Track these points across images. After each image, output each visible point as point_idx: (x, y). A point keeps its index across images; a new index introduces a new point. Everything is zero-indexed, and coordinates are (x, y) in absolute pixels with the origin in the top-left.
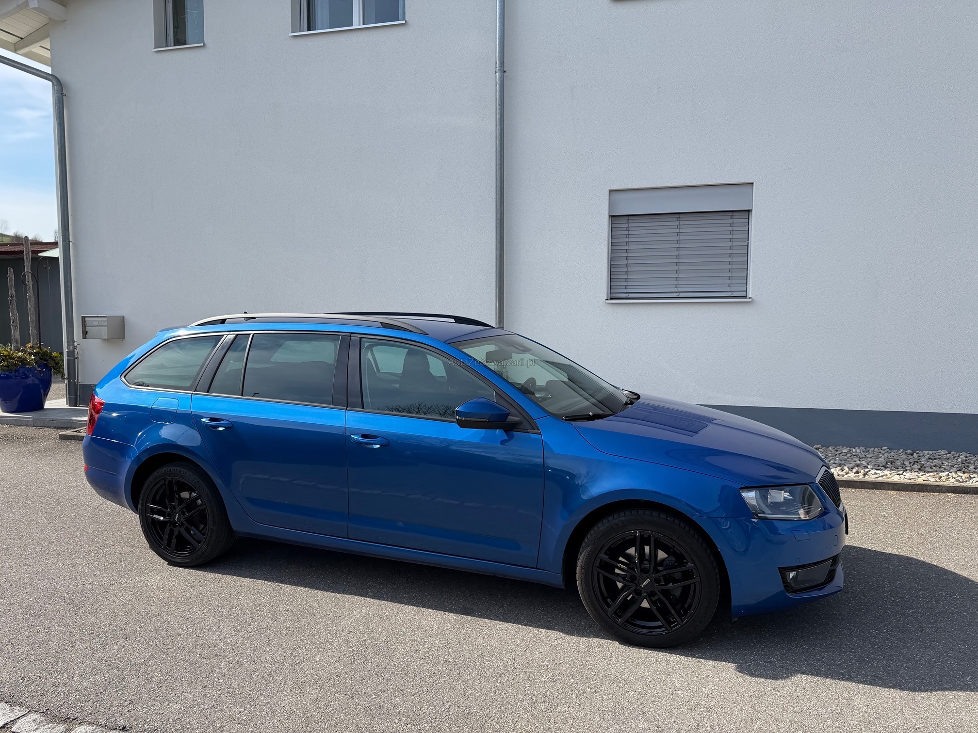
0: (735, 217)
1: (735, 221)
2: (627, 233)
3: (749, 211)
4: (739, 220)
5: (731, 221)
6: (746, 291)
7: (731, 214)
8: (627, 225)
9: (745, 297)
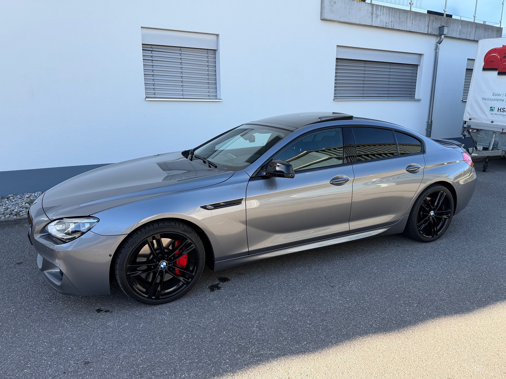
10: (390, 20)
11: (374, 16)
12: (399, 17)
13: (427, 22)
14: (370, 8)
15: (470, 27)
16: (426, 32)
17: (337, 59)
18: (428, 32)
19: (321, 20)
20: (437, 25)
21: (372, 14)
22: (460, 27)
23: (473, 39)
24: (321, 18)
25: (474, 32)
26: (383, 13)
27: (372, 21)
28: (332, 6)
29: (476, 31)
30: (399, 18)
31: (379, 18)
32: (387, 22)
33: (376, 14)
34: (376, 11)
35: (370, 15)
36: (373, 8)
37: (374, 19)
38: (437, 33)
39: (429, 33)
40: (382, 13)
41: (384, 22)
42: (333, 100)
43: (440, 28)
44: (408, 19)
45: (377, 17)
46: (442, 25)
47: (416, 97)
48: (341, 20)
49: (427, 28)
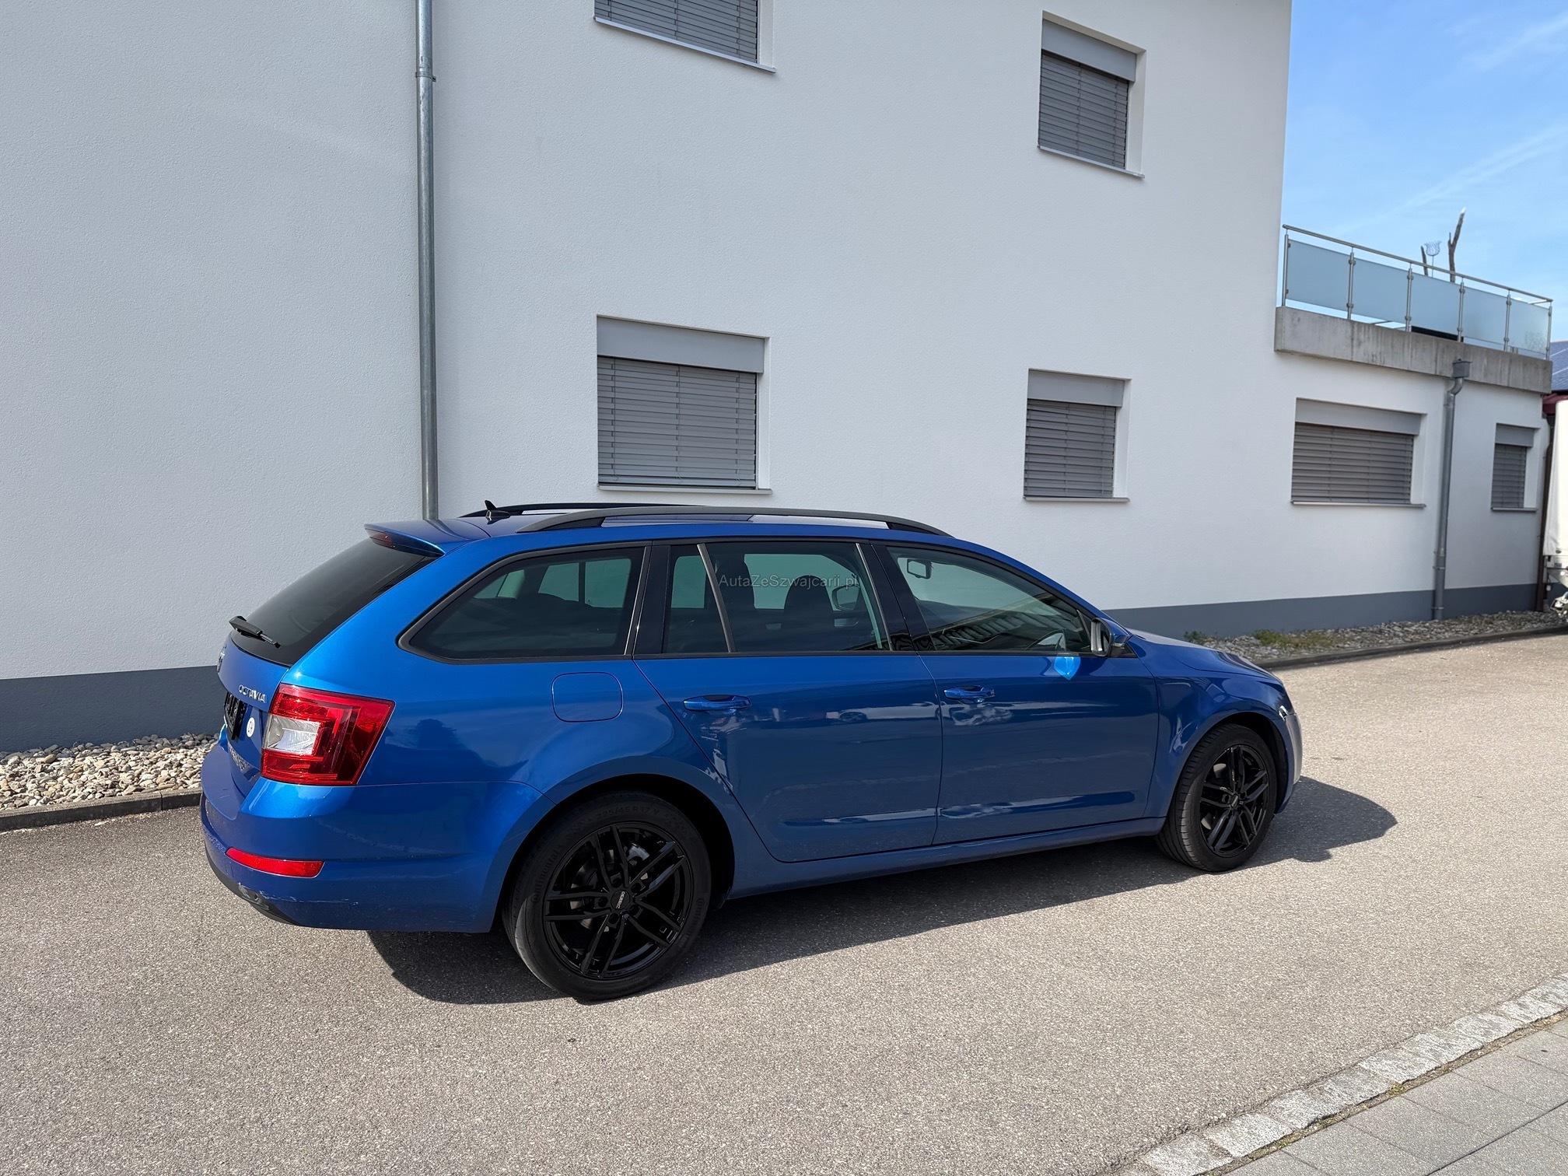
0: (741, 380)
1: (742, 385)
2: (612, 384)
3: (756, 373)
4: (746, 385)
5: (737, 385)
6: (755, 480)
7: (737, 375)
8: (612, 372)
9: (754, 488)
10: (1379, 351)
11: (1355, 342)
12: (1392, 343)
13: (1434, 353)
14: (1349, 330)
15: (1500, 362)
16: (1433, 373)
17: (1297, 424)
18: (1436, 372)
19: (1275, 351)
20: (1449, 359)
21: (1352, 339)
22: (1485, 361)
23: (1505, 384)
24: (1275, 348)
25: (1507, 369)
26: (1369, 338)
27: (1352, 354)
28: (1295, 325)
29: (1510, 369)
30: (1392, 347)
31: (1362, 348)
32: (1374, 353)
33: (1358, 339)
34: (1358, 334)
35: (1349, 342)
36: (1353, 327)
37: (1355, 350)
38: (1449, 373)
39: (1438, 374)
40: (1367, 336)
41: (1370, 354)
42: (1290, 504)
43: (1454, 364)
44: (1406, 349)
45: (1360, 344)
46: (1459, 357)
47: (1414, 499)
48: (1309, 351)
49: (1434, 363)
